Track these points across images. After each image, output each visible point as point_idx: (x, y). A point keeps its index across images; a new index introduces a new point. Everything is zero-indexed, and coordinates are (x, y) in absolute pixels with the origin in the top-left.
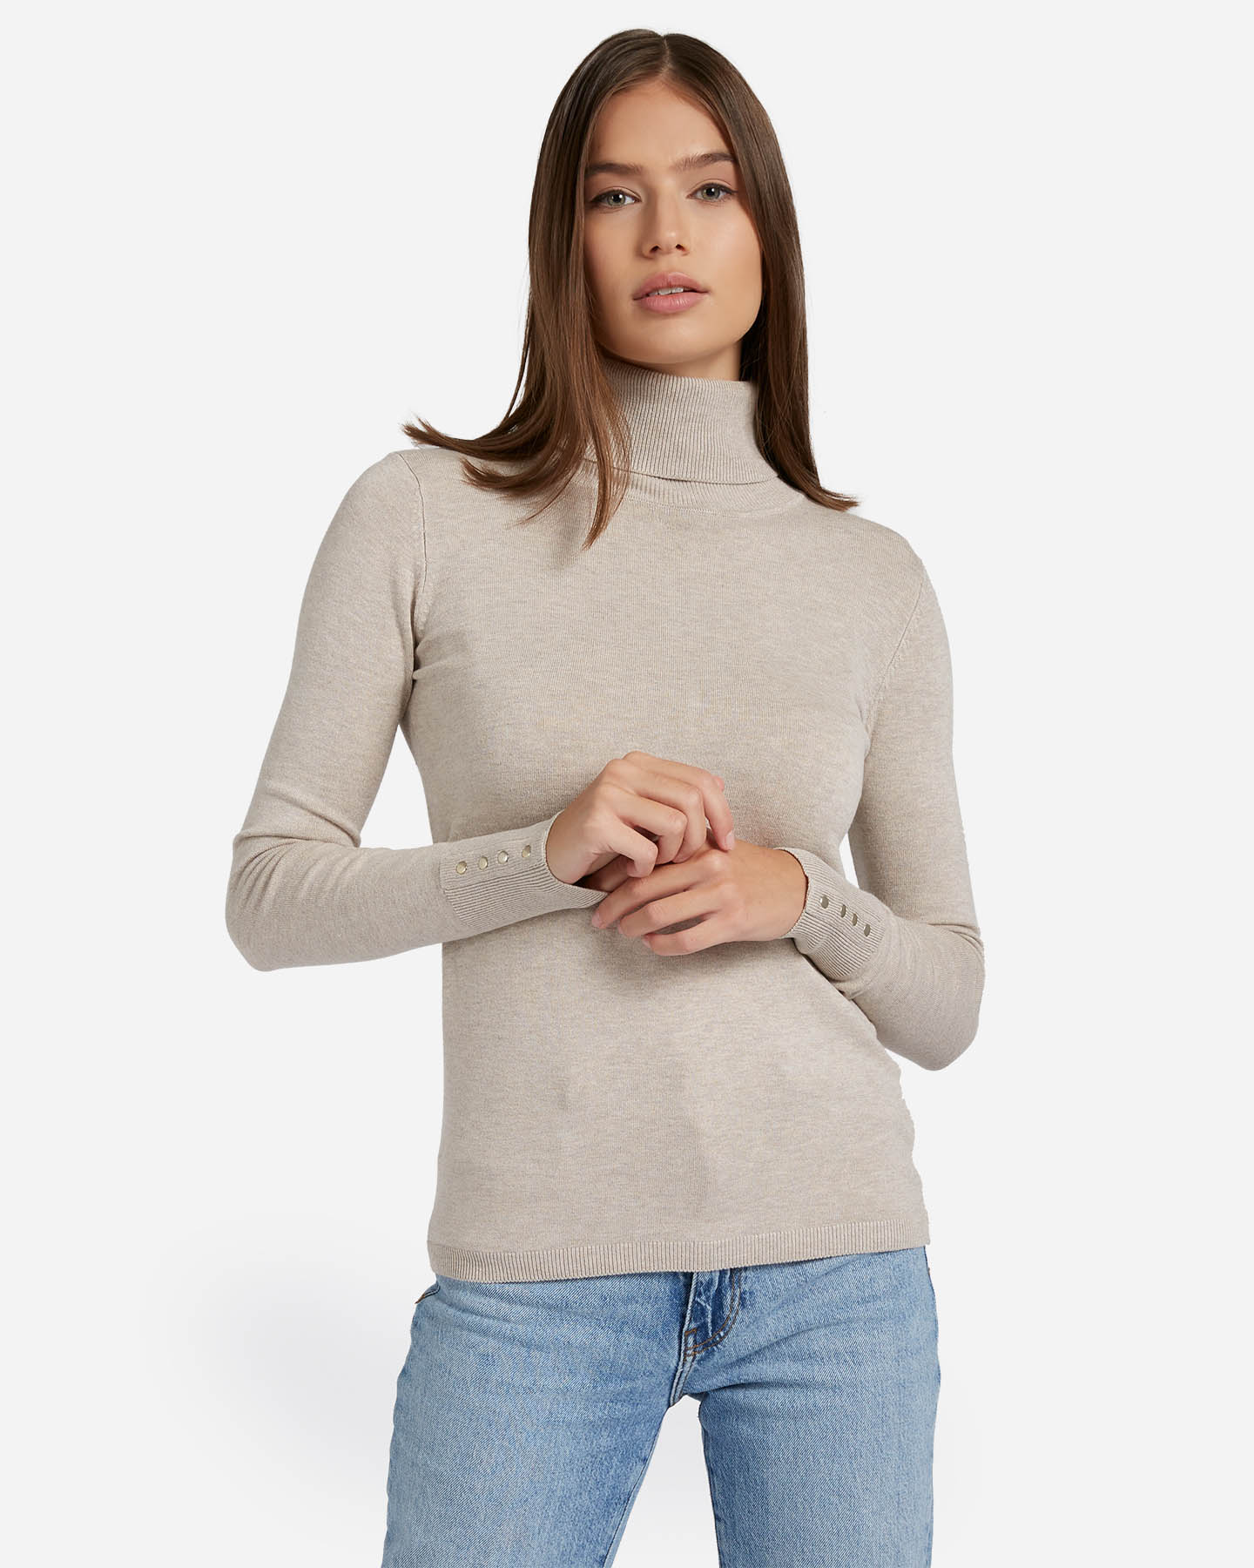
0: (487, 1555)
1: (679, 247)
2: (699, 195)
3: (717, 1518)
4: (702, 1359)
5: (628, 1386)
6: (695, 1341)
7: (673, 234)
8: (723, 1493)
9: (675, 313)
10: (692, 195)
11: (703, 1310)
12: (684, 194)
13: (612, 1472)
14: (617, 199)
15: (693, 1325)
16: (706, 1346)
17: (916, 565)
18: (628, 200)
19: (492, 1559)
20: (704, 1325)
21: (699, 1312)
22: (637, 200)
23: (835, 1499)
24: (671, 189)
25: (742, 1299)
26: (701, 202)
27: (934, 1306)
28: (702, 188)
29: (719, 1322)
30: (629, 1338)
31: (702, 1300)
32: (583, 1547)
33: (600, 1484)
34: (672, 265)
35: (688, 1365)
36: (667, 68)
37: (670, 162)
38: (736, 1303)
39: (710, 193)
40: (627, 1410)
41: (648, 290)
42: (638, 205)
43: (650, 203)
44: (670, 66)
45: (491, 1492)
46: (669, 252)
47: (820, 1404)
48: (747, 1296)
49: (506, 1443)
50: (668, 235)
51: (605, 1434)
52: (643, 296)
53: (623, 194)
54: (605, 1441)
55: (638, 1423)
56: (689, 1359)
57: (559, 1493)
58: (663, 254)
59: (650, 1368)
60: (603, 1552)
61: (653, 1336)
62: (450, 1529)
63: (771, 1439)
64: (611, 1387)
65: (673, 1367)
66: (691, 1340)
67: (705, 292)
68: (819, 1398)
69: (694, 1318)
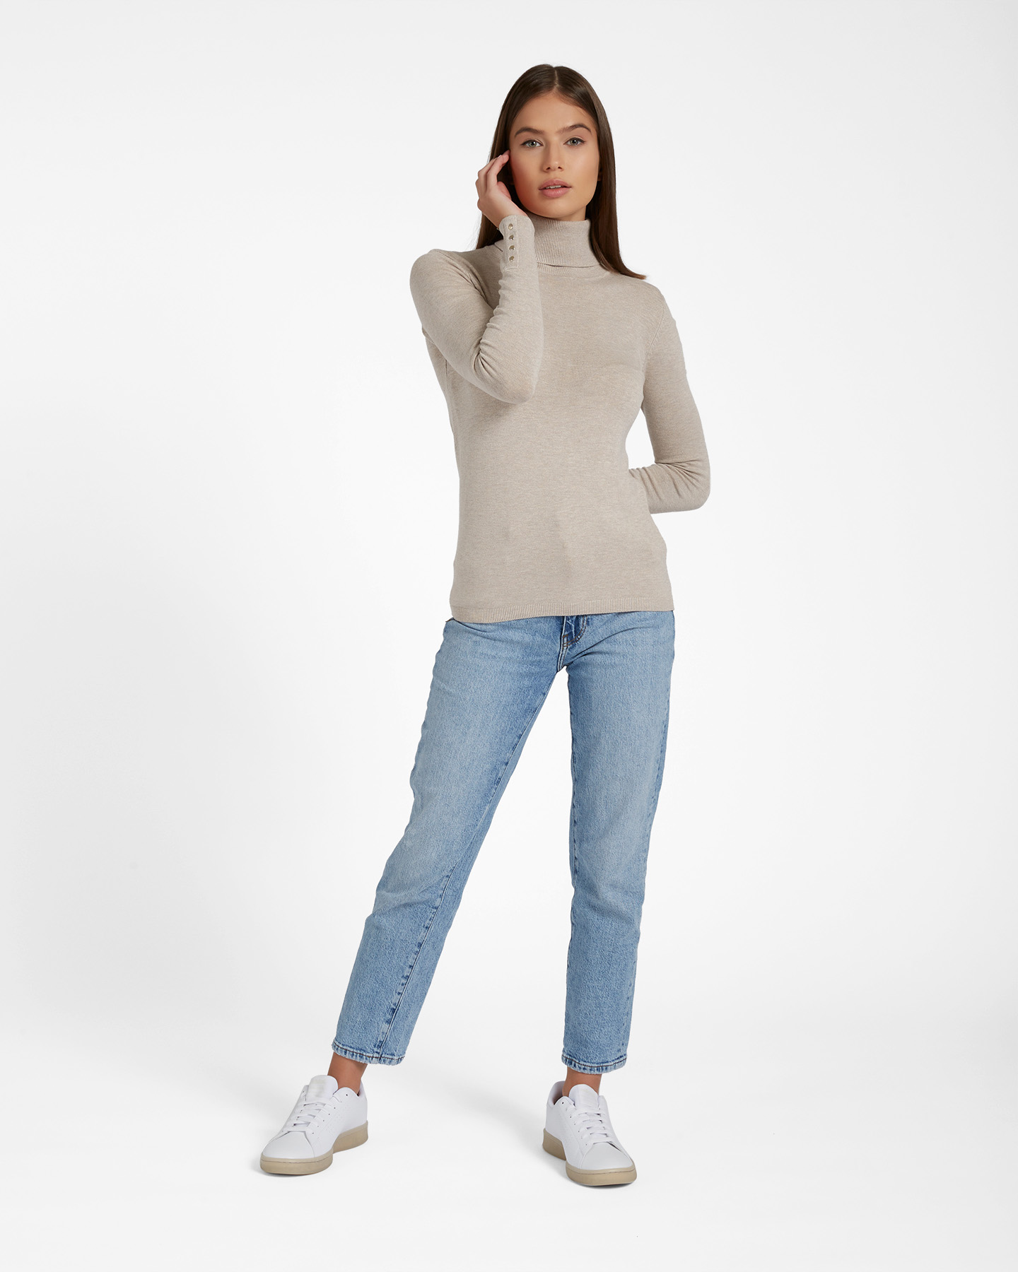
0: (469, 728)
1: (559, 168)
2: (569, 143)
3: (571, 713)
4: (571, 648)
5: (538, 658)
6: (567, 640)
7: (557, 163)
8: (574, 702)
9: (557, 197)
10: (566, 143)
11: (571, 626)
12: (562, 144)
13: (529, 697)
14: (533, 144)
15: (566, 633)
16: (572, 643)
17: (662, 298)
18: (538, 145)
19: (471, 730)
20: (572, 632)
21: (569, 627)
22: (541, 145)
23: (620, 704)
24: (556, 140)
25: (588, 622)
26: (569, 146)
27: (674, 624)
28: (571, 140)
29: (578, 632)
30: (538, 638)
31: (569, 622)
32: (512, 729)
33: (523, 702)
34: (556, 176)
35: (564, 651)
36: (557, 85)
37: (557, 130)
38: (585, 624)
39: (574, 142)
40: (537, 669)
41: (545, 186)
42: (542, 147)
43: (547, 147)
44: (558, 85)
45: (473, 700)
46: (555, 170)
47: (617, 663)
48: (590, 620)
49: (482, 680)
50: (555, 163)
51: (527, 679)
52: (543, 188)
53: (536, 142)
54: (526, 682)
55: (542, 676)
56: (565, 648)
57: (503, 703)
58: (552, 170)
59: (548, 651)
60: (521, 733)
61: (548, 638)
62: (453, 716)
63: (594, 677)
64: (530, 658)
65: (558, 652)
66: (565, 639)
67: (571, 187)
68: (616, 660)
69: (566, 630)
